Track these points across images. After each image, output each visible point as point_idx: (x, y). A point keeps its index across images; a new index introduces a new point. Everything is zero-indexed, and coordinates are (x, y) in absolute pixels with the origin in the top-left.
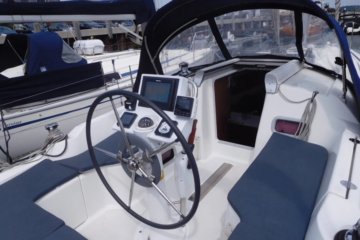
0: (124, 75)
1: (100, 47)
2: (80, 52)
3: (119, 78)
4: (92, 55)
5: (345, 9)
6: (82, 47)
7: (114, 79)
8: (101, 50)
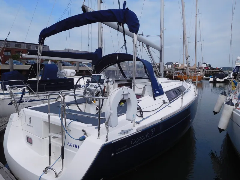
0: (83, 86)
1: (74, 73)
2: (64, 75)
3: (81, 87)
4: (69, 76)
5: (222, 69)
6: (65, 72)
7: (78, 87)
8: (74, 75)
